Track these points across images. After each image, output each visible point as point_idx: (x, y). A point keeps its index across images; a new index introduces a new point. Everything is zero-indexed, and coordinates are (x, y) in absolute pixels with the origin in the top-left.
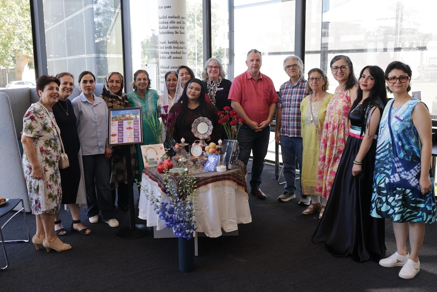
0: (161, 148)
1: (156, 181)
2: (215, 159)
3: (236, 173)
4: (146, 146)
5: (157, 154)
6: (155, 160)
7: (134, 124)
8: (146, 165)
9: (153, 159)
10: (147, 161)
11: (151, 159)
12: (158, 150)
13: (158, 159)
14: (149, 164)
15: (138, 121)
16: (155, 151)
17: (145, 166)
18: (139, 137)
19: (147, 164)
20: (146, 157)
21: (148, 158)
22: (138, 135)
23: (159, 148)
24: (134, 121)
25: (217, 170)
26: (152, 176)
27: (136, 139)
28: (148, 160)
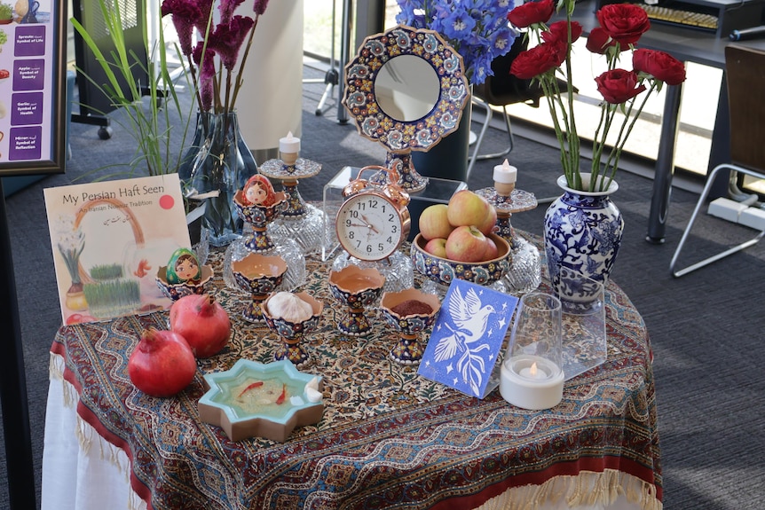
0: (166, 202)
1: (121, 444)
2: (492, 319)
3: (621, 411)
4: (76, 190)
5: (139, 238)
6: (129, 277)
7: (19, 49)
8: (71, 306)
9: (117, 271)
10: (77, 286)
11: (101, 273)
12: (148, 214)
13: (143, 267)
14: (93, 301)
15: (41, 31)
16: (132, 218)
17: (66, 314)
18: (38, 132)
19: (80, 301)
20: (72, 262)
21: (87, 264)
22: (38, 117)
23: (156, 198)
24: (19, 31)
25: (508, 395)
26: (97, 410)
27: (24, 144)
28: (88, 281)
